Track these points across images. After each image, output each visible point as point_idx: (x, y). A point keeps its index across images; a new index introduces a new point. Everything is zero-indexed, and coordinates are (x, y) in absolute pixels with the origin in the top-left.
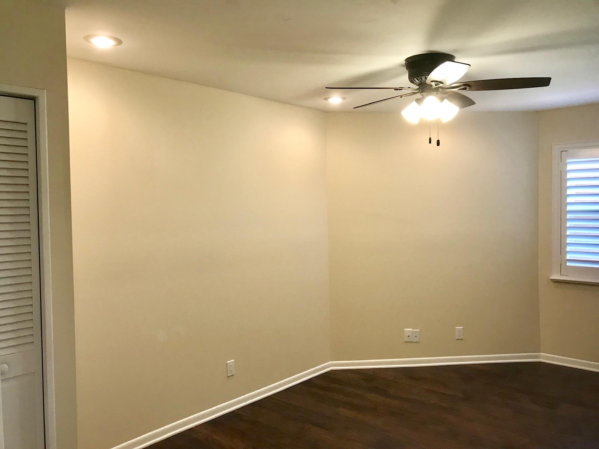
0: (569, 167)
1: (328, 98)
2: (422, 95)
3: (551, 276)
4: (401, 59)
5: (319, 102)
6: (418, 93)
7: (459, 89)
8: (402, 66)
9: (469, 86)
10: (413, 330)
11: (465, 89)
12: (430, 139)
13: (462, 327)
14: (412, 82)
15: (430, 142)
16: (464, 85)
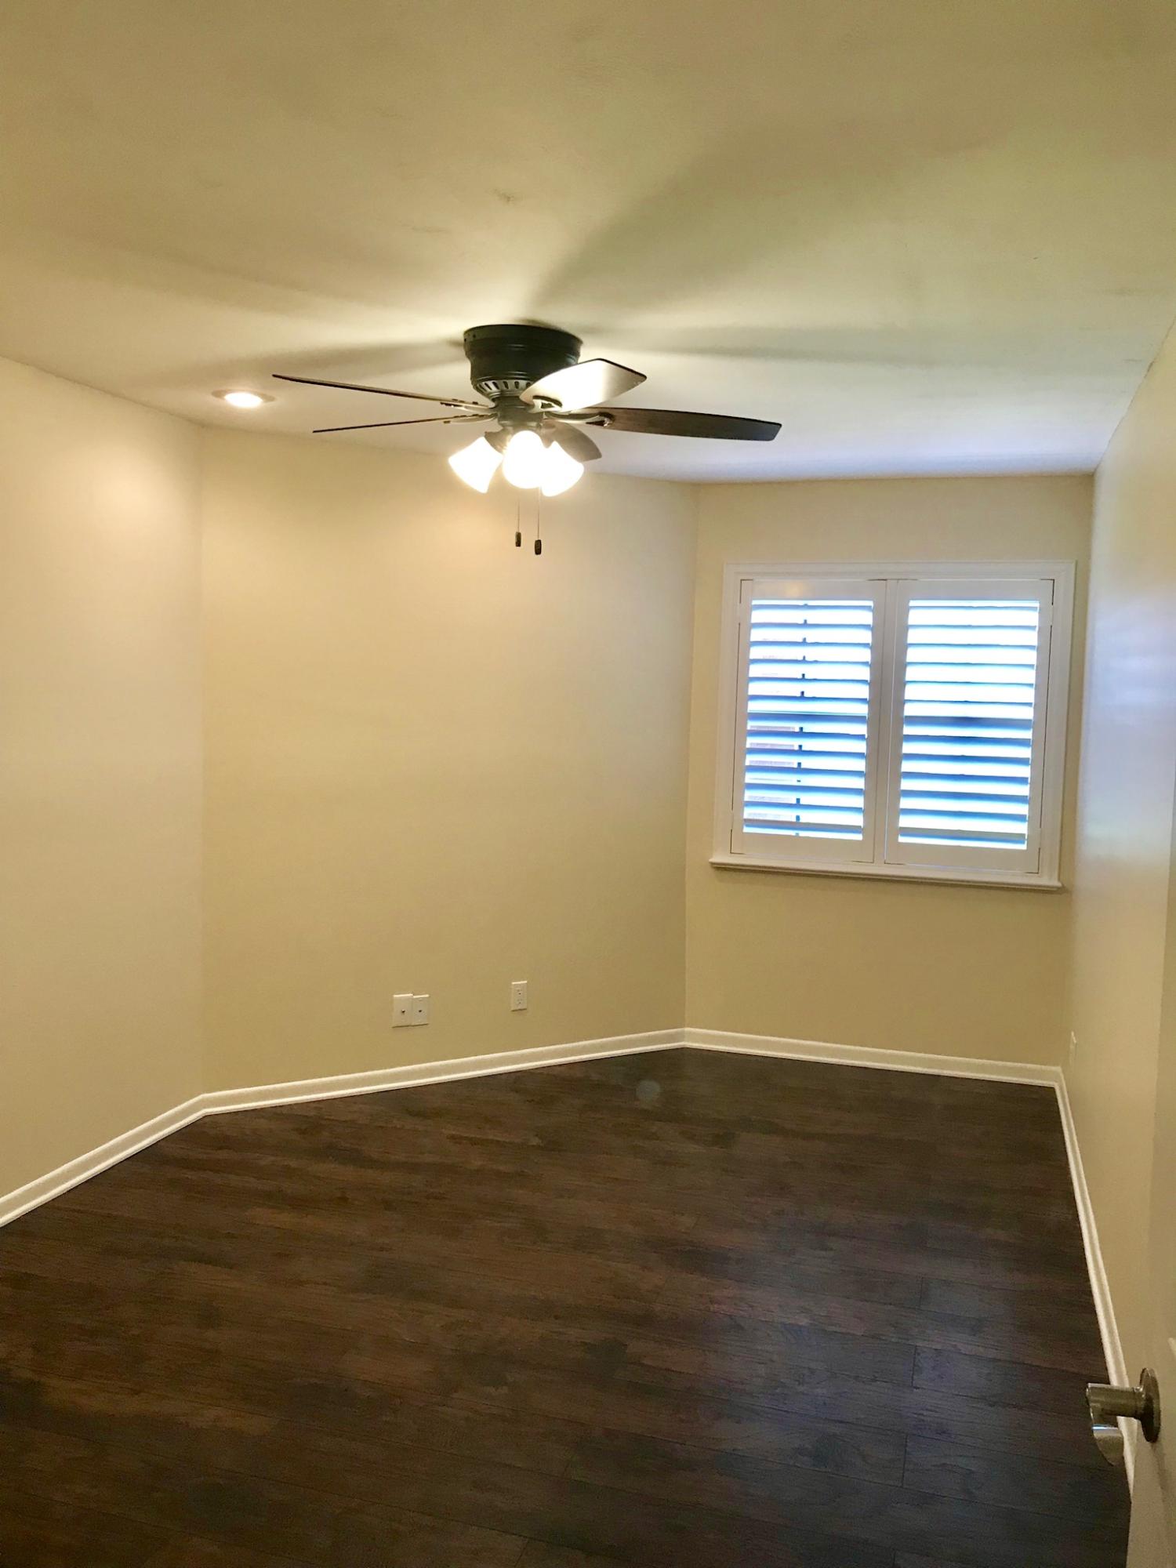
0: (757, 616)
1: (226, 392)
2: (503, 425)
3: (712, 857)
4: (457, 327)
5: (199, 400)
6: (490, 417)
7: (588, 423)
8: (454, 343)
9: (610, 416)
10: (415, 997)
11: (601, 423)
12: (519, 536)
13: (526, 982)
14: (480, 389)
15: (518, 544)
16: (601, 414)
